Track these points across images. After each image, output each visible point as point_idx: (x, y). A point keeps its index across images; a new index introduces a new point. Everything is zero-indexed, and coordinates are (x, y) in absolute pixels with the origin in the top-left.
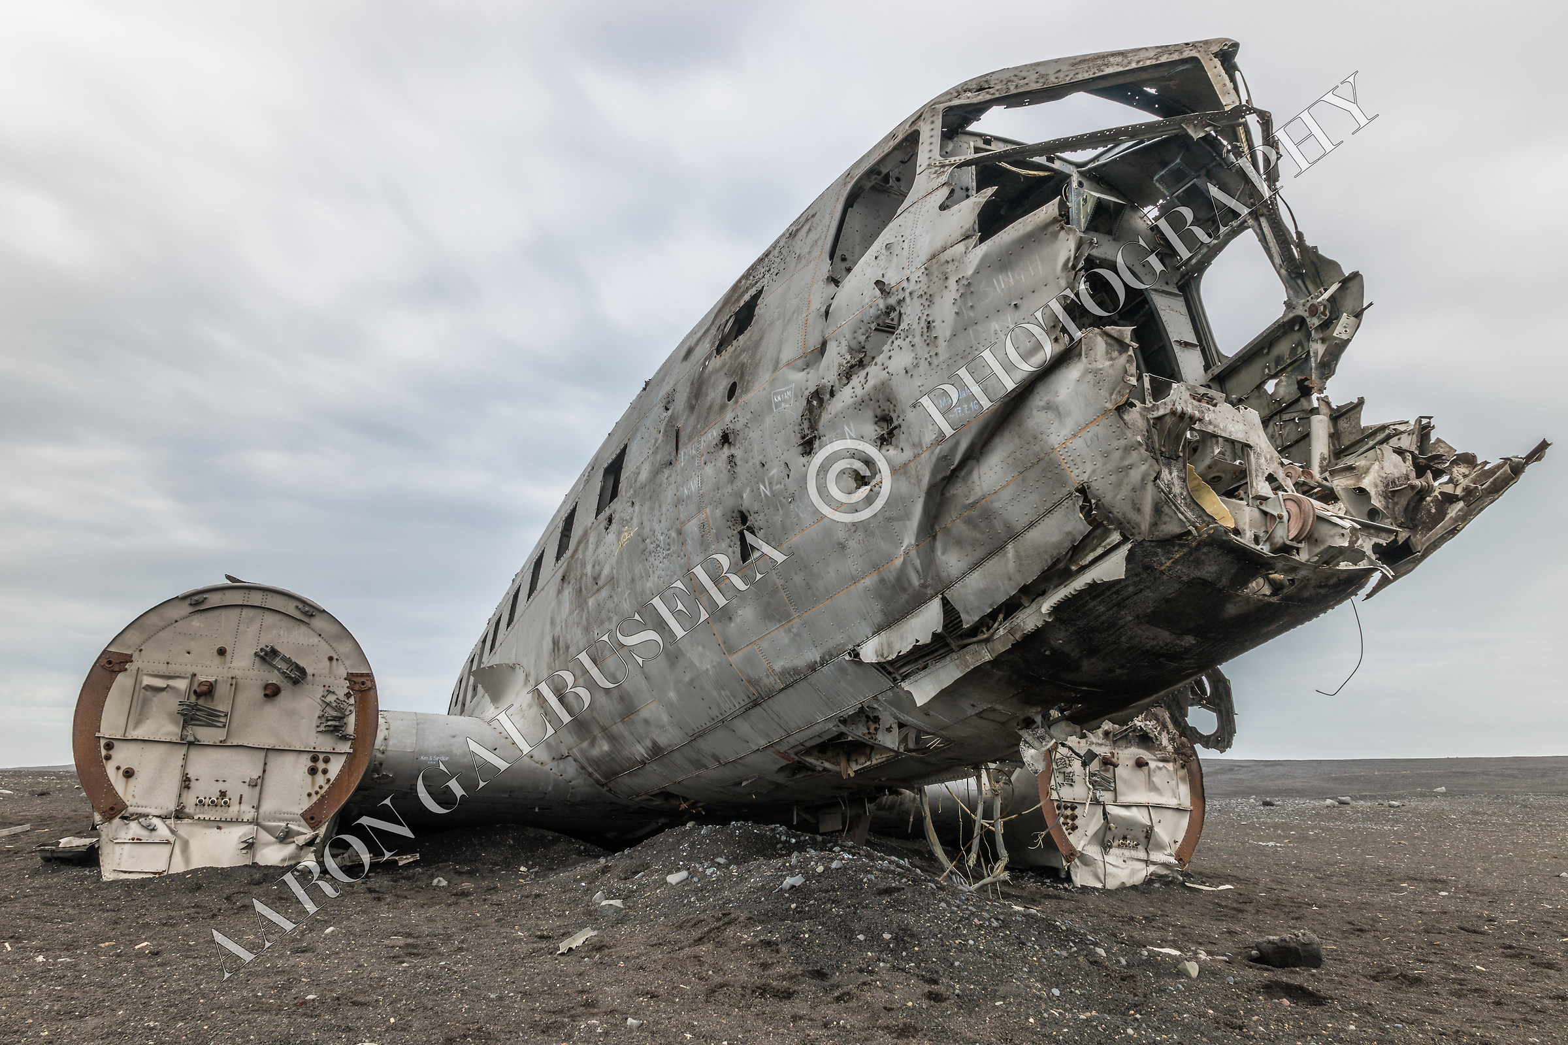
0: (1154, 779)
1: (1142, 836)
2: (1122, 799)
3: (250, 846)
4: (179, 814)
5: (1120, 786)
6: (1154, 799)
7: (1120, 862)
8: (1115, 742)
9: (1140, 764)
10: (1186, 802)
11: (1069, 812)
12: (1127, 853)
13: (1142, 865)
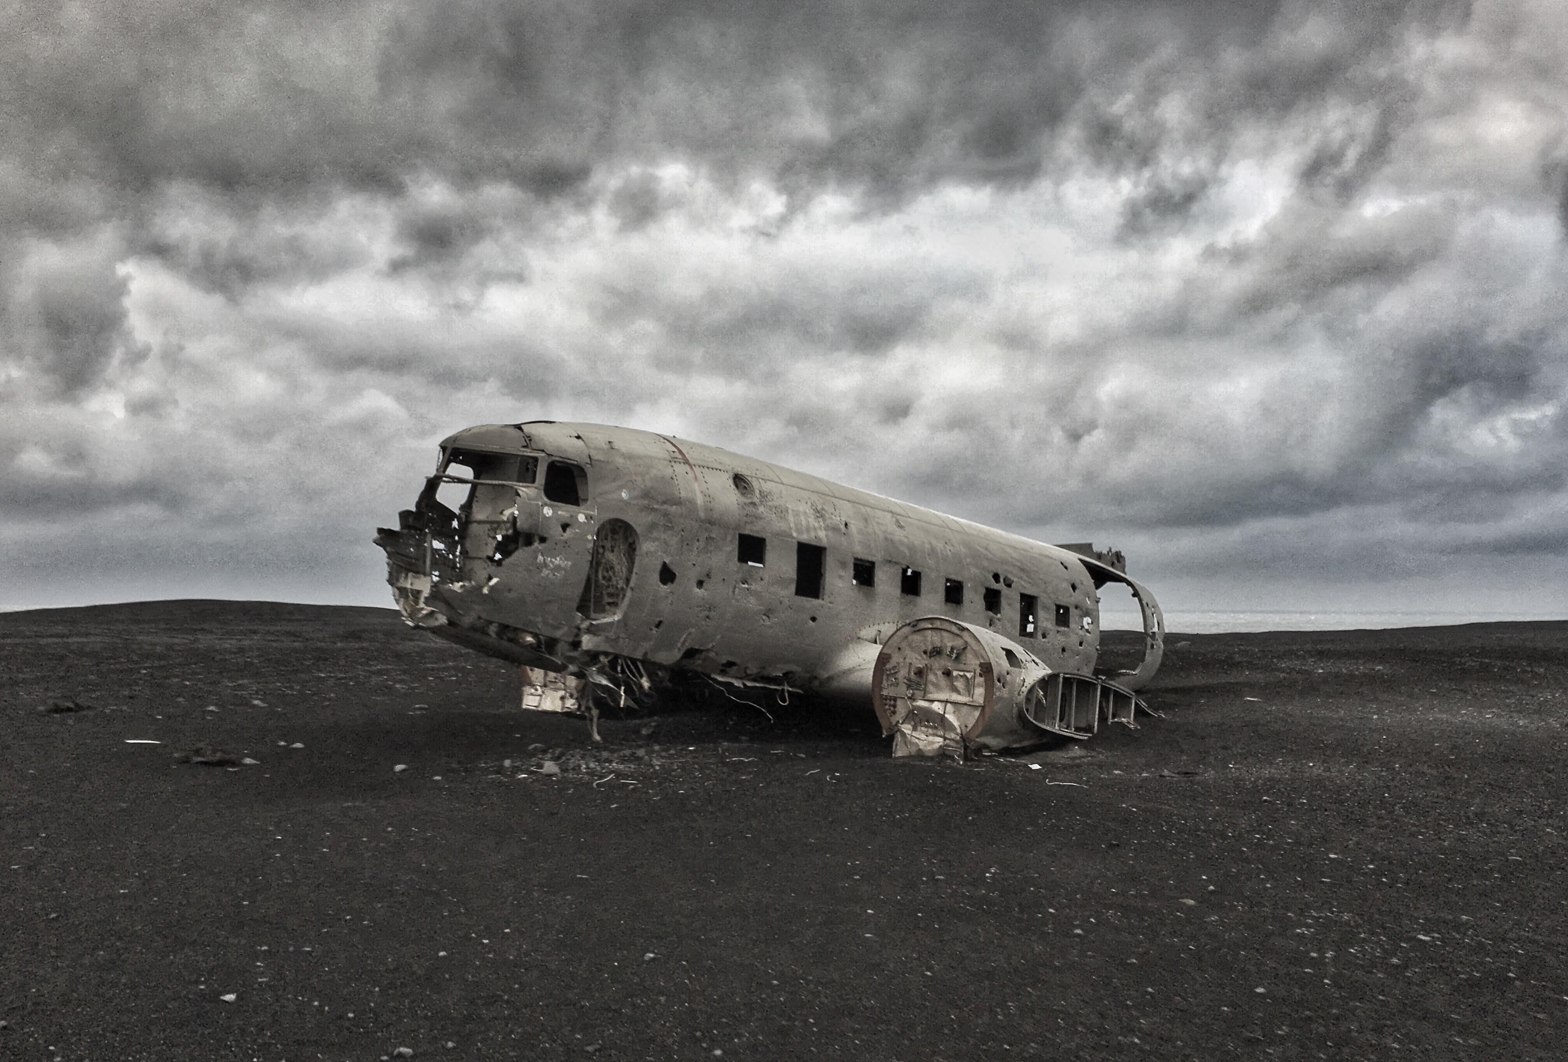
0: (955, 683)
1: (938, 720)
2: (931, 696)
3: (562, 698)
4: (545, 686)
5: (931, 688)
6: (955, 697)
7: (923, 737)
8: (930, 657)
9: (947, 673)
10: (981, 701)
11: (892, 702)
12: (930, 731)
13: (941, 740)
